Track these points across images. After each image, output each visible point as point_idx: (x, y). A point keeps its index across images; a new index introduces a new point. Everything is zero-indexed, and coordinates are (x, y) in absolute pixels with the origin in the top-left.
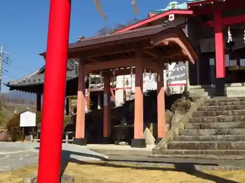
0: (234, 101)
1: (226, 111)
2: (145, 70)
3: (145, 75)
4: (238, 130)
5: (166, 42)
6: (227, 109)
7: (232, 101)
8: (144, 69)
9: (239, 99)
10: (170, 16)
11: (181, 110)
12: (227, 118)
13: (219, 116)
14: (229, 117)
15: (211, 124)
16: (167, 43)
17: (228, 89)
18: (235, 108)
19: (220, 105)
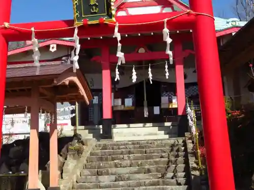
0: (127, 144)
1: (122, 156)
2: (41, 111)
3: (41, 116)
4: (137, 176)
5: (67, 81)
6: (122, 153)
7: (124, 145)
8: (40, 109)
9: (130, 143)
10: (51, 46)
11: (74, 155)
12: (124, 163)
13: (115, 161)
14: (126, 161)
15: (109, 169)
16: (67, 83)
17: (115, 131)
18: (130, 153)
19: (113, 149)
